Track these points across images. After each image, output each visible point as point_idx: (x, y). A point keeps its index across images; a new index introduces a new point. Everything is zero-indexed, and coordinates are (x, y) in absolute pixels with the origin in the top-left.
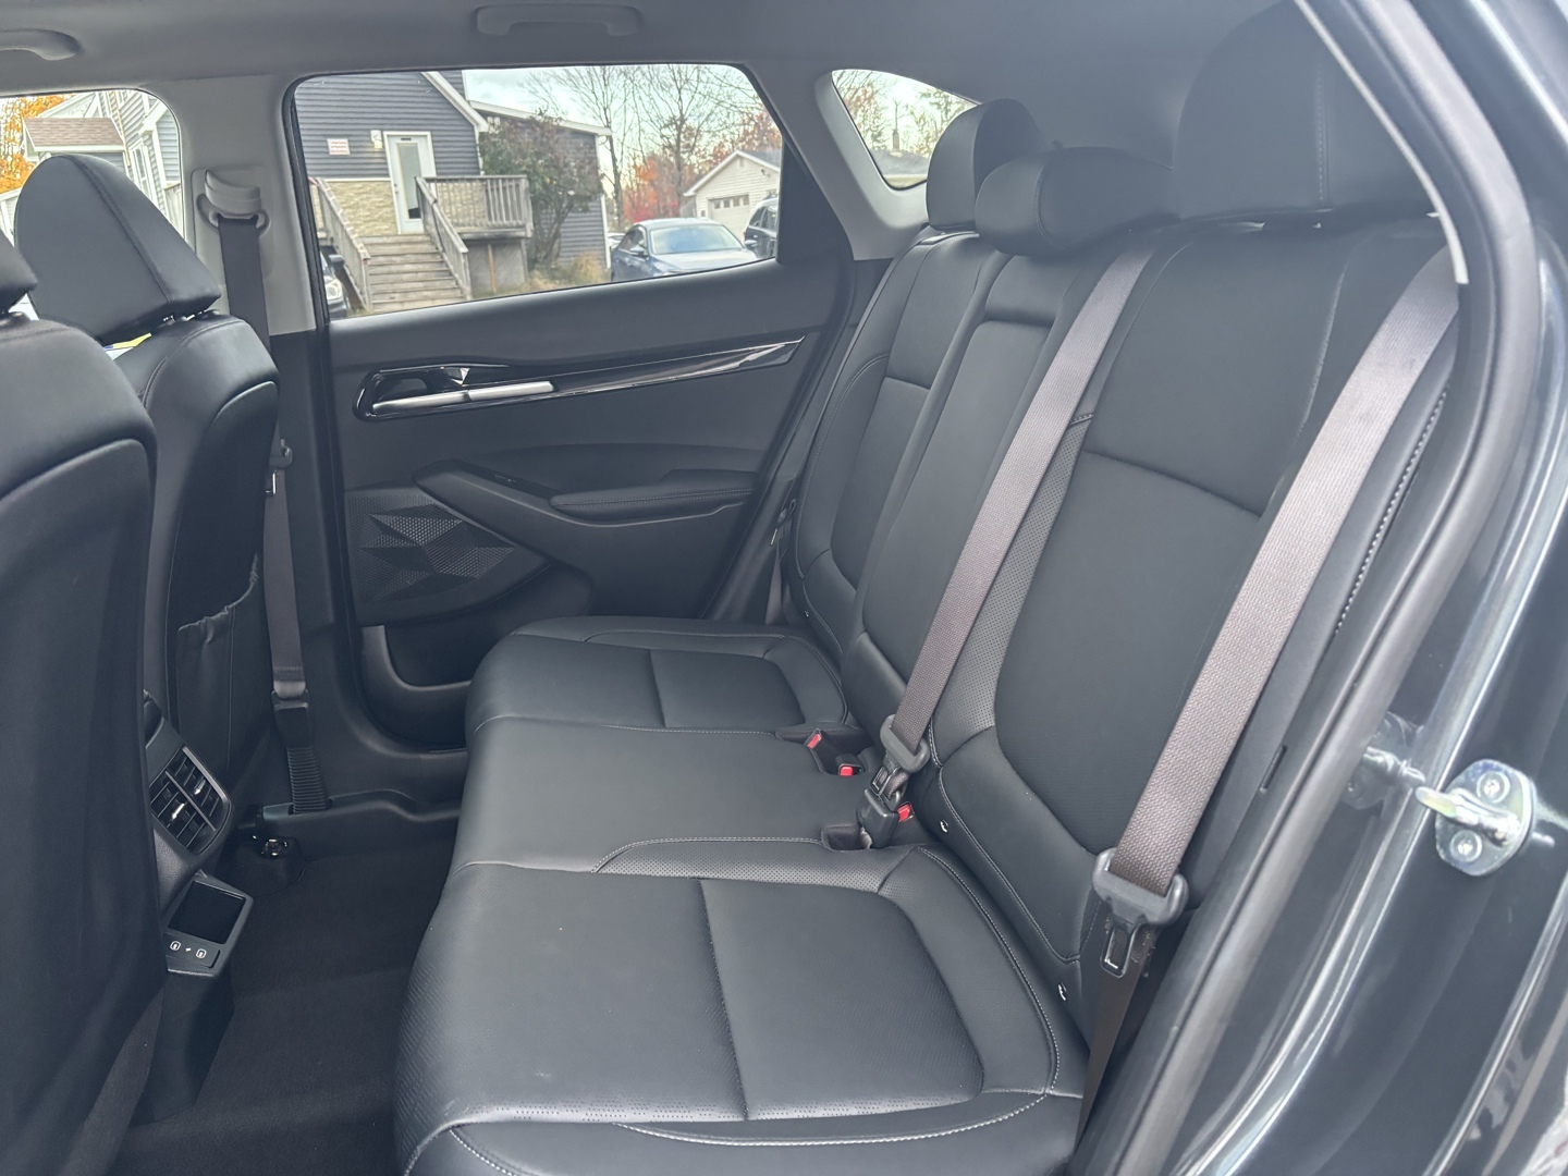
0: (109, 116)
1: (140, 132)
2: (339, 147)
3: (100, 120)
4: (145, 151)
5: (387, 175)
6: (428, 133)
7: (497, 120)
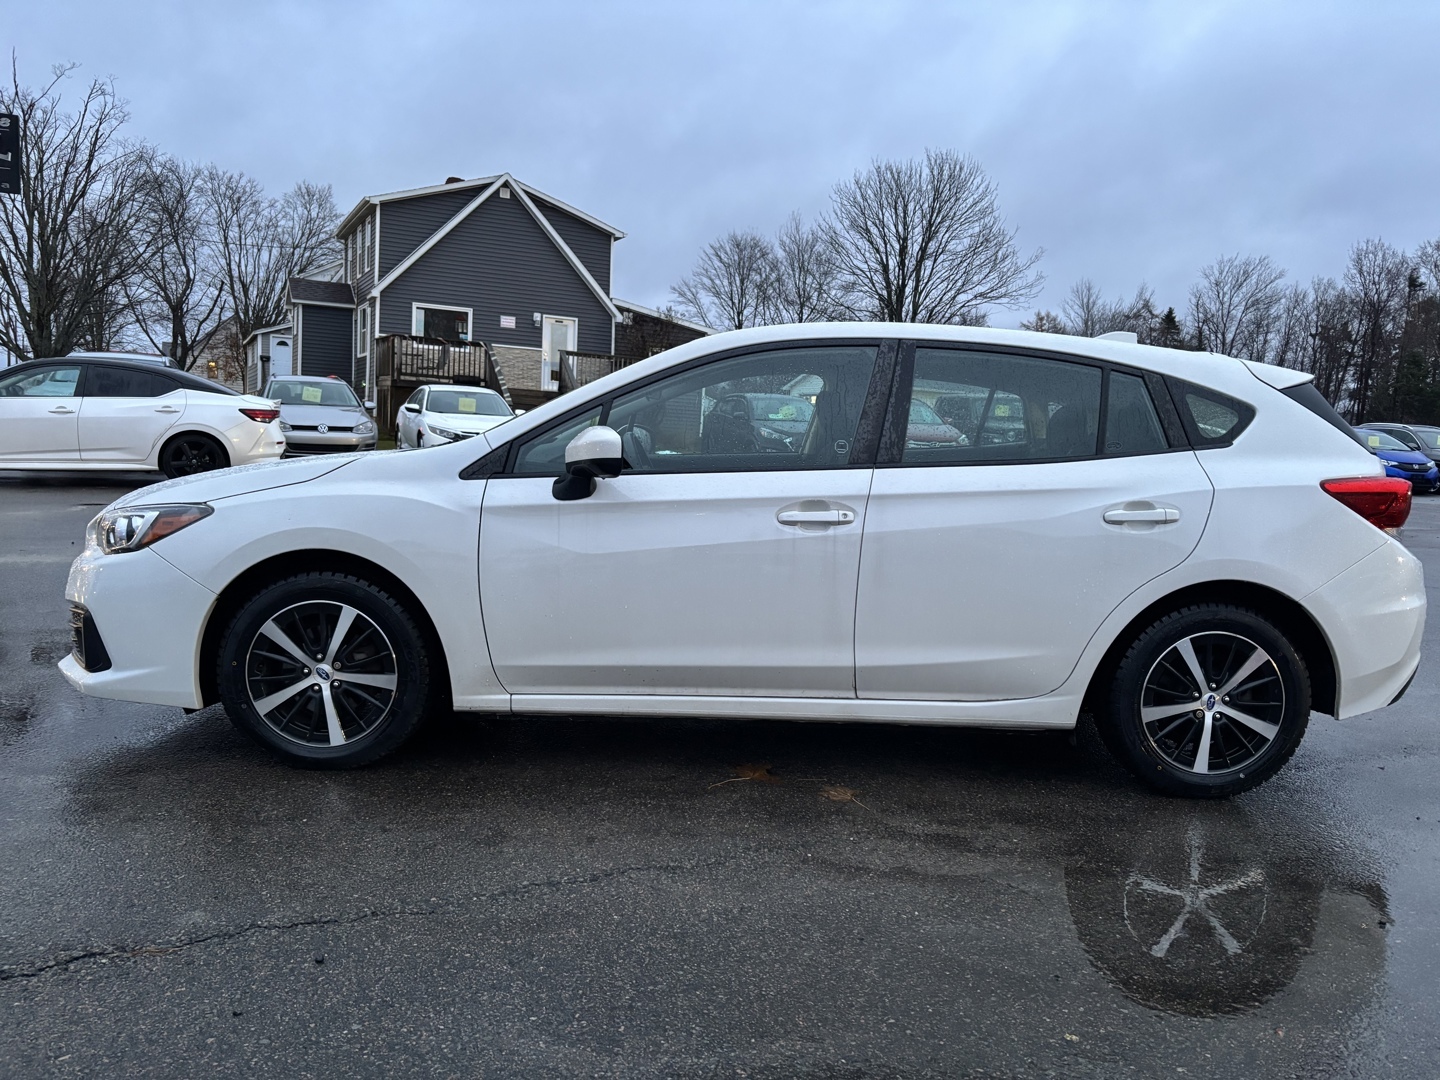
0: (349, 283)
1: (368, 297)
2: (508, 322)
3: (342, 285)
4: (369, 310)
5: (540, 346)
6: (576, 319)
7: (631, 314)
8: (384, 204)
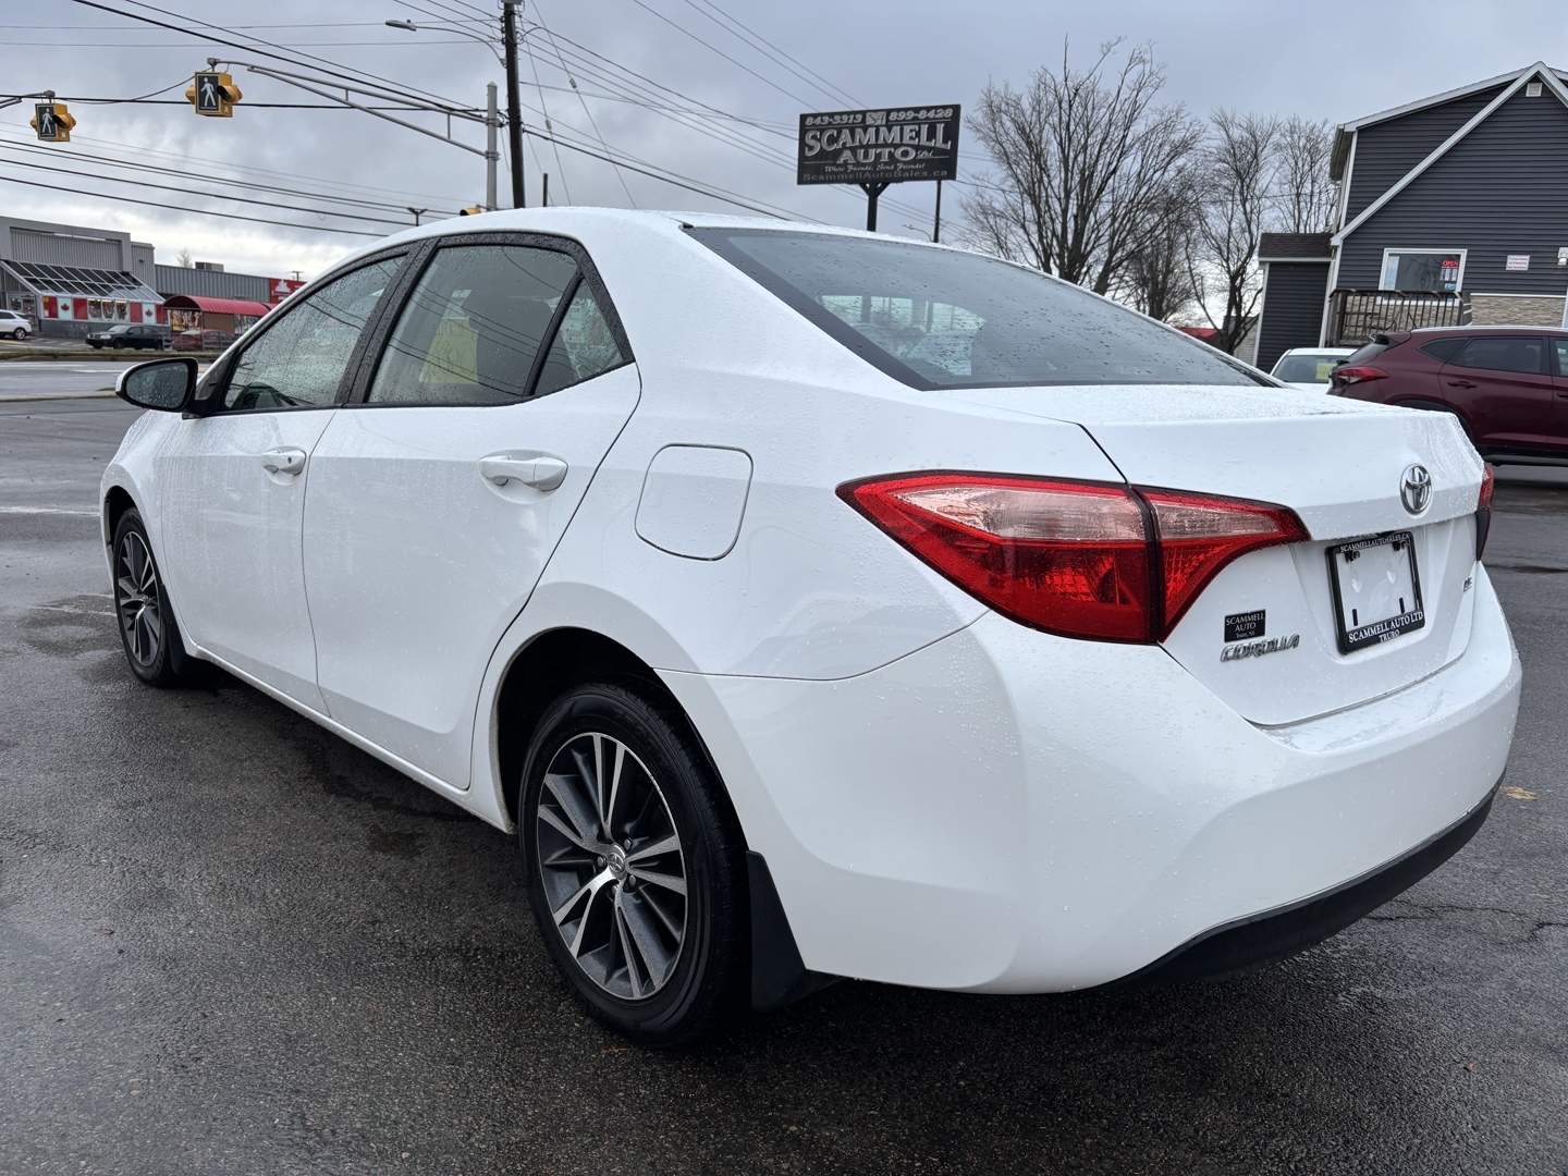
2: (1518, 263)
8: (1362, 130)
